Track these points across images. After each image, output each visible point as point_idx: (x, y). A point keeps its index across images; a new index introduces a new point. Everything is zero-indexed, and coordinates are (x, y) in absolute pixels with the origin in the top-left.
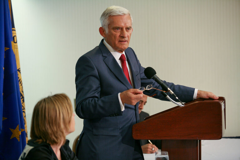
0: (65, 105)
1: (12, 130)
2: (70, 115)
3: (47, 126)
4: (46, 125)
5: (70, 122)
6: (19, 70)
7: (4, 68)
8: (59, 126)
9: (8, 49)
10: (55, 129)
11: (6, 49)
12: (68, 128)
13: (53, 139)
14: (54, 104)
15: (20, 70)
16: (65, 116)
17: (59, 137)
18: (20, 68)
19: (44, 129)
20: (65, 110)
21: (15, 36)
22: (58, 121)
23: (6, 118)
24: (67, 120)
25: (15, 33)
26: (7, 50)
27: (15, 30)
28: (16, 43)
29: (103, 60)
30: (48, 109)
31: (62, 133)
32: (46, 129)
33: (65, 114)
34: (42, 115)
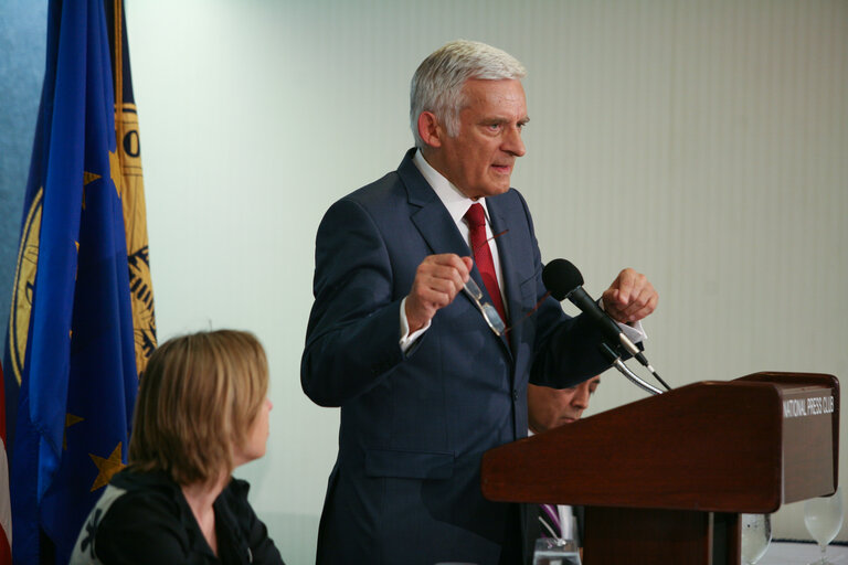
0: (245, 365)
1: (97, 460)
2: (256, 399)
3: (182, 419)
4: (179, 414)
5: (252, 420)
6: (144, 252)
7: (77, 244)
8: (218, 425)
9: (97, 177)
10: (204, 433)
11: (88, 178)
12: (245, 437)
13: (194, 462)
14: (212, 354)
15: (147, 254)
16: (241, 399)
17: (213, 459)
18: (146, 248)
19: (170, 426)
20: (245, 381)
21: (135, 132)
22: (216, 408)
23: (81, 419)
24: (245, 412)
25: (136, 123)
26: (92, 180)
27: (134, 111)
28: (138, 155)
29: (411, 218)
30: (193, 369)
31: (225, 447)
32: (174, 427)
33: (241, 391)
34: (169, 385)
